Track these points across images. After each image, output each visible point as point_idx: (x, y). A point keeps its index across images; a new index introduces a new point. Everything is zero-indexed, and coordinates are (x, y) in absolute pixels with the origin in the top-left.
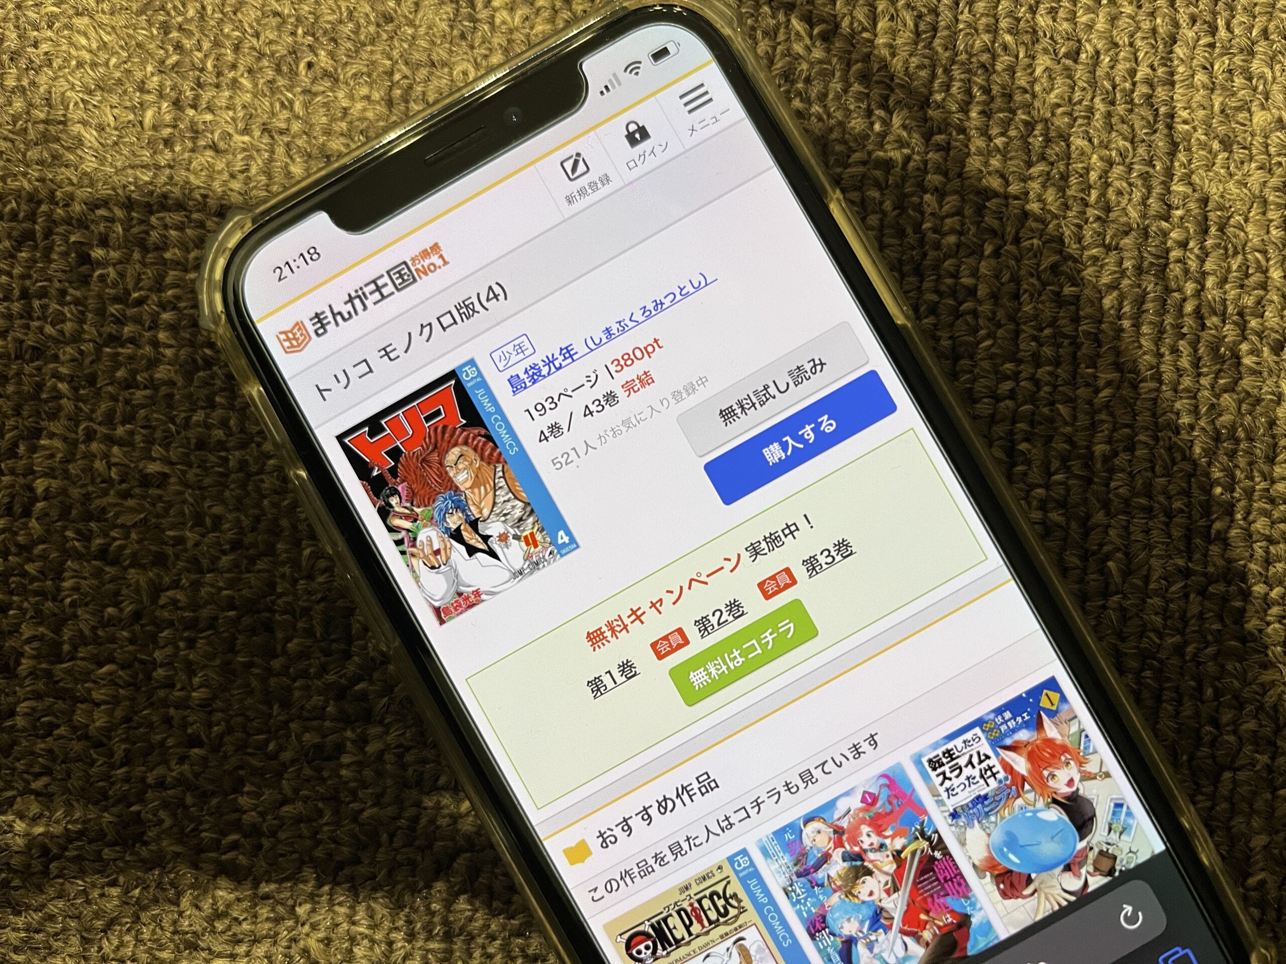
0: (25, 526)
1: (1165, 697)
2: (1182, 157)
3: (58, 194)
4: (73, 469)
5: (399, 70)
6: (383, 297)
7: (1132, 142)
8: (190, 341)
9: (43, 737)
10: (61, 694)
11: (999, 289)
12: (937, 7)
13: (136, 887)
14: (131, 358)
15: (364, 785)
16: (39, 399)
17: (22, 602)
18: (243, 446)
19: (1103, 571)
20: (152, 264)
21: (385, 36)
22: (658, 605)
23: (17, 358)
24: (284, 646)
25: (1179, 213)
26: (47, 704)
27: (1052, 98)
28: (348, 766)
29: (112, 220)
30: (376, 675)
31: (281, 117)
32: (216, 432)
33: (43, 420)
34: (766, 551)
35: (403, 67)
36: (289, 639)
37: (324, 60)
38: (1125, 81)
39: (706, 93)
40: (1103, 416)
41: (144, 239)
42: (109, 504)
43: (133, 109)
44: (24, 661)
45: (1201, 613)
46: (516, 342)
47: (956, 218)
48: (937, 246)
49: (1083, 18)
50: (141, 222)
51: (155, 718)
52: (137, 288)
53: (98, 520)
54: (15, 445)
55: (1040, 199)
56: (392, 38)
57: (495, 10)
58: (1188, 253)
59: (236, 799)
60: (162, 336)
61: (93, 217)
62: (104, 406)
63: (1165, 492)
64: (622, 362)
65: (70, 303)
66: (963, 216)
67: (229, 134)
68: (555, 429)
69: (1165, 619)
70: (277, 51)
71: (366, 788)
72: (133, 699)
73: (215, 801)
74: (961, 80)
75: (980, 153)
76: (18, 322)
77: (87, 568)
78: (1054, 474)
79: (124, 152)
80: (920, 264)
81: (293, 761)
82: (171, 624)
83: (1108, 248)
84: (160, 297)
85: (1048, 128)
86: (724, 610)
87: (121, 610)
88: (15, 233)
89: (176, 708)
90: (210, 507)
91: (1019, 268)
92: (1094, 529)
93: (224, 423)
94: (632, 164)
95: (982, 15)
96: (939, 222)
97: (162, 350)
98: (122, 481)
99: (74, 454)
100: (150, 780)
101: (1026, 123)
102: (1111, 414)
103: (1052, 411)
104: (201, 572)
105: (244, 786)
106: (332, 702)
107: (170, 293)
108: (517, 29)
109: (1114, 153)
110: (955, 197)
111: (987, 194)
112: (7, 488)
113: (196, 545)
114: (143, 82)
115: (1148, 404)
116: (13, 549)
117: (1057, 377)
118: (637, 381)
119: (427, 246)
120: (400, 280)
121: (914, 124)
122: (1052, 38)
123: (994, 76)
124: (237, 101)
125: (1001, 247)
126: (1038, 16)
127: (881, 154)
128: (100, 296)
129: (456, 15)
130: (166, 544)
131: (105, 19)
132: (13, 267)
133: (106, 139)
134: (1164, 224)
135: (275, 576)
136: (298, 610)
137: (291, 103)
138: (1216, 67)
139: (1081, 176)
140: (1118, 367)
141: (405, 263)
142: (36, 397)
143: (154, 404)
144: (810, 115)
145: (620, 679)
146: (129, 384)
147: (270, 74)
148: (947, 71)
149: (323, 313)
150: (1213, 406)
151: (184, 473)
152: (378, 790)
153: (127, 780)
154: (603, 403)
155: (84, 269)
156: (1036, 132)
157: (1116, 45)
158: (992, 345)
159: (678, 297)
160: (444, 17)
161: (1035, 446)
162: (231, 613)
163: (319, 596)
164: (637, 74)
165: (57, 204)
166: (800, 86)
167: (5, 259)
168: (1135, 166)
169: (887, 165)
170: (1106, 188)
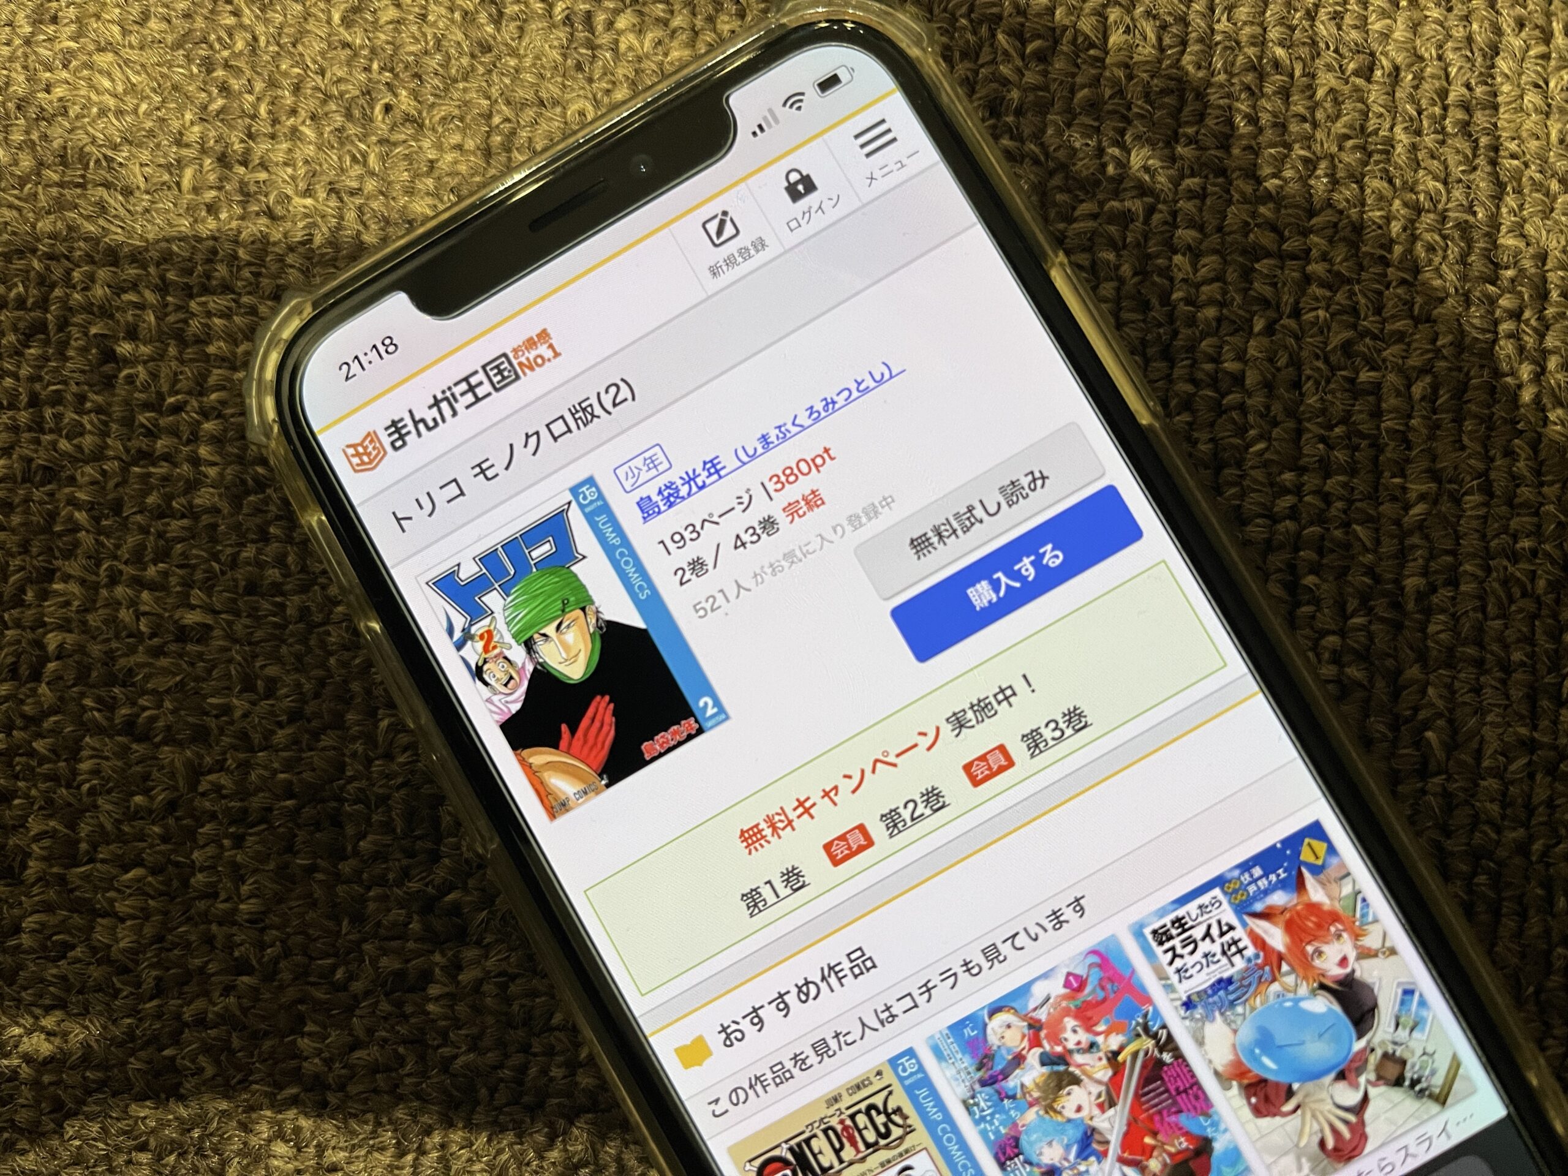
0: (34, 691)
1: (1504, 910)
2: (1510, 201)
3: (75, 274)
4: (94, 620)
5: (499, 112)
6: (478, 400)
7: (1445, 183)
8: (238, 457)
9: (55, 960)
10: (78, 906)
11: (1274, 376)
12: (1188, 14)
13: (171, 1153)
14: (166, 479)
15: (457, 1025)
16: (53, 533)
17: (29, 788)
18: (304, 589)
19: (1419, 742)
20: (191, 360)
21: (481, 70)
22: (832, 794)
23: (24, 481)
24: (355, 846)
25: (1510, 273)
26: (60, 918)
27: (1339, 127)
28: (437, 999)
29: (141, 306)
30: (471, 883)
31: (353, 173)
32: (270, 572)
33: (57, 559)
34: (974, 722)
35: (504, 108)
36: (364, 837)
37: (405, 101)
38: (1434, 104)
39: (889, 131)
40: (1415, 540)
41: (182, 330)
42: (137, 665)
43: (168, 167)
44: (31, 864)
45: (1551, 799)
46: (647, 455)
47: (1217, 285)
48: (1192, 321)
49: (1377, 25)
50: (178, 308)
51: (193, 938)
52: (174, 392)
53: (124, 685)
54: (22, 590)
55: (1326, 258)
56: (490, 72)
57: (619, 33)
58: (1523, 326)
59: (294, 1042)
60: (204, 451)
61: (118, 303)
62: (131, 540)
63: (1501, 640)
64: (783, 479)
65: (90, 411)
66: (1225, 283)
67: (288, 197)
68: (697, 565)
69: (1504, 806)
70: (347, 92)
71: (460, 1028)
72: (166, 913)
73: (267, 1045)
74: (1220, 107)
75: (1245, 200)
76: (26, 435)
77: (109, 746)
78: (1352, 616)
79: (158, 221)
80: (1169, 345)
81: (367, 993)
82: (213, 816)
83: (1417, 321)
84: (201, 402)
85: (1335, 167)
86: (919, 801)
87: (152, 799)
88: (21, 325)
89: (220, 924)
90: (263, 667)
91: (1301, 348)
92: (1406, 688)
93: (280, 561)
94: (794, 224)
95: (1245, 23)
96: (1193, 291)
97: (203, 469)
98: (153, 635)
99: (94, 601)
100: (188, 1015)
101: (1306, 161)
102: (1427, 537)
103: (1347, 533)
104: (252, 750)
105: (305, 1024)
106: (416, 917)
107: (214, 396)
108: (647, 56)
109: (1422, 197)
110: (1214, 258)
111: (1256, 253)
112: (12, 645)
113: (245, 715)
114: (181, 134)
115: (1475, 524)
116: (19, 722)
117: (1353, 489)
118: (803, 503)
119: (533, 333)
120: (499, 378)
121: (1160, 164)
122: (1336, 51)
123: (1263, 102)
124: (298, 154)
125: (1275, 321)
126: (1317, 23)
127: (1115, 204)
128: (127, 403)
129: (570, 41)
130: (207, 714)
131: (133, 55)
132: (19, 367)
133: (134, 205)
134: (1491, 288)
135: (344, 755)
136: (373, 798)
137: (365, 156)
138: (1552, 84)
139: (1380, 228)
140: (1435, 475)
141: (505, 355)
142: (47, 529)
143: (193, 537)
145: (783, 892)
146: (163, 513)
147: (339, 120)
148: (1200, 95)
149: (402, 420)
151: (230, 623)
152: (475, 1030)
153: (159, 1016)
154: (759, 531)
155: (108, 368)
156: (1319, 172)
157: (1421, 58)
158: (1267, 449)
159: (855, 394)
160: (556, 43)
161: (1325, 581)
162: (288, 803)
163: (400, 780)
164: (799, 108)
165: (74, 287)
166: (1010, 119)
167: (10, 356)
168: (1450, 214)
169: (1125, 219)
170: (1413, 243)
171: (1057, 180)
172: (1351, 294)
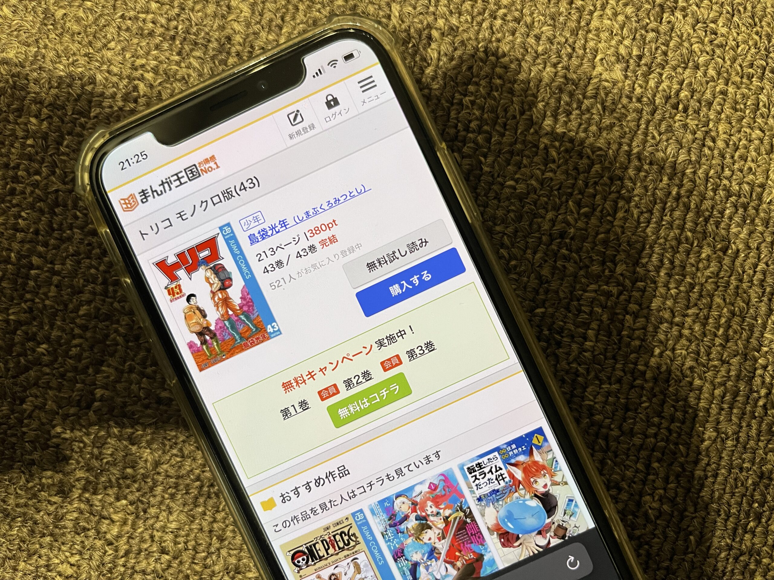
0: (87, 414)
4: (119, 387)
7: (748, 304)
9: (79, 533)
10: (94, 512)
11: (658, 375)
12: (653, 210)
16: (105, 344)
17: (78, 457)
19: (687, 541)
23: (96, 317)
25: (765, 349)
26: (84, 516)
27: (707, 273)
33: (106, 356)
38: (750, 268)
42: (137, 410)
44: (74, 490)
47: (642, 331)
48: (628, 345)
49: (734, 230)
54: (88, 367)
55: (690, 328)
58: (766, 373)
62: (142, 354)
63: (728, 503)
66: (646, 331)
69: (714, 571)
74: (658, 254)
75: (661, 296)
76: (99, 297)
77: (119, 444)
78: (670, 483)
81: (220, 570)
82: (162, 484)
83: (723, 362)
85: (702, 290)
87: (135, 471)
89: (158, 531)
91: (672, 365)
92: (686, 517)
95: (677, 218)
96: (631, 332)
98: (146, 398)
99: (121, 378)
100: (137, 568)
101: (691, 284)
103: (675, 448)
104: (183, 456)
109: (737, 309)
110: (643, 319)
111: (661, 321)
112: (78, 391)
113: (183, 441)
115: (729, 453)
116: (78, 427)
117: (682, 430)
121: (628, 274)
122: (714, 238)
123: (678, 255)
125: (664, 352)
126: (708, 225)
127: (605, 287)
130: (166, 438)
132: (99, 264)
134: (756, 353)
139: (716, 319)
140: (717, 430)
142: (103, 342)
144: (570, 259)
148: (651, 247)
150: (762, 458)
153: (124, 566)
156: (695, 290)
157: (749, 248)
158: (649, 406)
161: (662, 466)
162: (197, 483)
166: (567, 241)
167: (96, 259)
168: (747, 319)
169: (608, 294)
170: (728, 329)
171: (582, 272)
172: (698, 345)
